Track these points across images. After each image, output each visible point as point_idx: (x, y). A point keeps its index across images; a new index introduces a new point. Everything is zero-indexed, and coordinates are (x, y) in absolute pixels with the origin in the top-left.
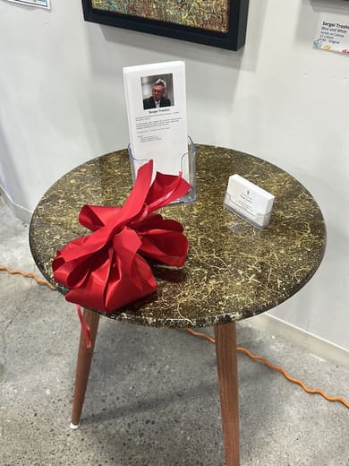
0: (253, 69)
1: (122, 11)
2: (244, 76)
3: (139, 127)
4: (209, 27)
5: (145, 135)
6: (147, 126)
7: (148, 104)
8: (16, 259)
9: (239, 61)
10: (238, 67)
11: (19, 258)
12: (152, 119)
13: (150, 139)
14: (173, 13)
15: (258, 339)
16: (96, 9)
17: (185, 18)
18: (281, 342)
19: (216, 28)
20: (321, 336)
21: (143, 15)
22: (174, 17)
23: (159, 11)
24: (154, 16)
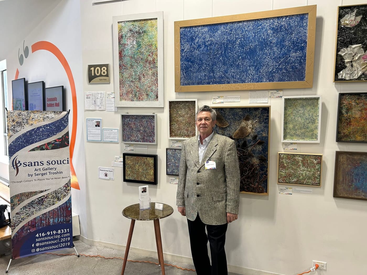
0: (160, 188)
1: (132, 179)
2: (158, 190)
3: (141, 196)
4: (151, 181)
5: (142, 197)
6: (142, 195)
7: (143, 192)
8: (91, 254)
9: (157, 187)
10: (157, 188)
11: (92, 254)
12: (143, 194)
13: (143, 198)
14: (143, 179)
15: (169, 262)
16: (127, 180)
17: (146, 180)
18: (176, 262)
19: (152, 181)
20: (185, 256)
21: (137, 180)
22: (144, 180)
23: (141, 179)
24: (139, 180)
